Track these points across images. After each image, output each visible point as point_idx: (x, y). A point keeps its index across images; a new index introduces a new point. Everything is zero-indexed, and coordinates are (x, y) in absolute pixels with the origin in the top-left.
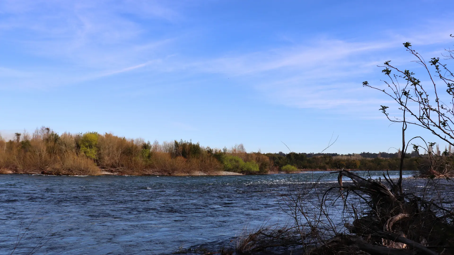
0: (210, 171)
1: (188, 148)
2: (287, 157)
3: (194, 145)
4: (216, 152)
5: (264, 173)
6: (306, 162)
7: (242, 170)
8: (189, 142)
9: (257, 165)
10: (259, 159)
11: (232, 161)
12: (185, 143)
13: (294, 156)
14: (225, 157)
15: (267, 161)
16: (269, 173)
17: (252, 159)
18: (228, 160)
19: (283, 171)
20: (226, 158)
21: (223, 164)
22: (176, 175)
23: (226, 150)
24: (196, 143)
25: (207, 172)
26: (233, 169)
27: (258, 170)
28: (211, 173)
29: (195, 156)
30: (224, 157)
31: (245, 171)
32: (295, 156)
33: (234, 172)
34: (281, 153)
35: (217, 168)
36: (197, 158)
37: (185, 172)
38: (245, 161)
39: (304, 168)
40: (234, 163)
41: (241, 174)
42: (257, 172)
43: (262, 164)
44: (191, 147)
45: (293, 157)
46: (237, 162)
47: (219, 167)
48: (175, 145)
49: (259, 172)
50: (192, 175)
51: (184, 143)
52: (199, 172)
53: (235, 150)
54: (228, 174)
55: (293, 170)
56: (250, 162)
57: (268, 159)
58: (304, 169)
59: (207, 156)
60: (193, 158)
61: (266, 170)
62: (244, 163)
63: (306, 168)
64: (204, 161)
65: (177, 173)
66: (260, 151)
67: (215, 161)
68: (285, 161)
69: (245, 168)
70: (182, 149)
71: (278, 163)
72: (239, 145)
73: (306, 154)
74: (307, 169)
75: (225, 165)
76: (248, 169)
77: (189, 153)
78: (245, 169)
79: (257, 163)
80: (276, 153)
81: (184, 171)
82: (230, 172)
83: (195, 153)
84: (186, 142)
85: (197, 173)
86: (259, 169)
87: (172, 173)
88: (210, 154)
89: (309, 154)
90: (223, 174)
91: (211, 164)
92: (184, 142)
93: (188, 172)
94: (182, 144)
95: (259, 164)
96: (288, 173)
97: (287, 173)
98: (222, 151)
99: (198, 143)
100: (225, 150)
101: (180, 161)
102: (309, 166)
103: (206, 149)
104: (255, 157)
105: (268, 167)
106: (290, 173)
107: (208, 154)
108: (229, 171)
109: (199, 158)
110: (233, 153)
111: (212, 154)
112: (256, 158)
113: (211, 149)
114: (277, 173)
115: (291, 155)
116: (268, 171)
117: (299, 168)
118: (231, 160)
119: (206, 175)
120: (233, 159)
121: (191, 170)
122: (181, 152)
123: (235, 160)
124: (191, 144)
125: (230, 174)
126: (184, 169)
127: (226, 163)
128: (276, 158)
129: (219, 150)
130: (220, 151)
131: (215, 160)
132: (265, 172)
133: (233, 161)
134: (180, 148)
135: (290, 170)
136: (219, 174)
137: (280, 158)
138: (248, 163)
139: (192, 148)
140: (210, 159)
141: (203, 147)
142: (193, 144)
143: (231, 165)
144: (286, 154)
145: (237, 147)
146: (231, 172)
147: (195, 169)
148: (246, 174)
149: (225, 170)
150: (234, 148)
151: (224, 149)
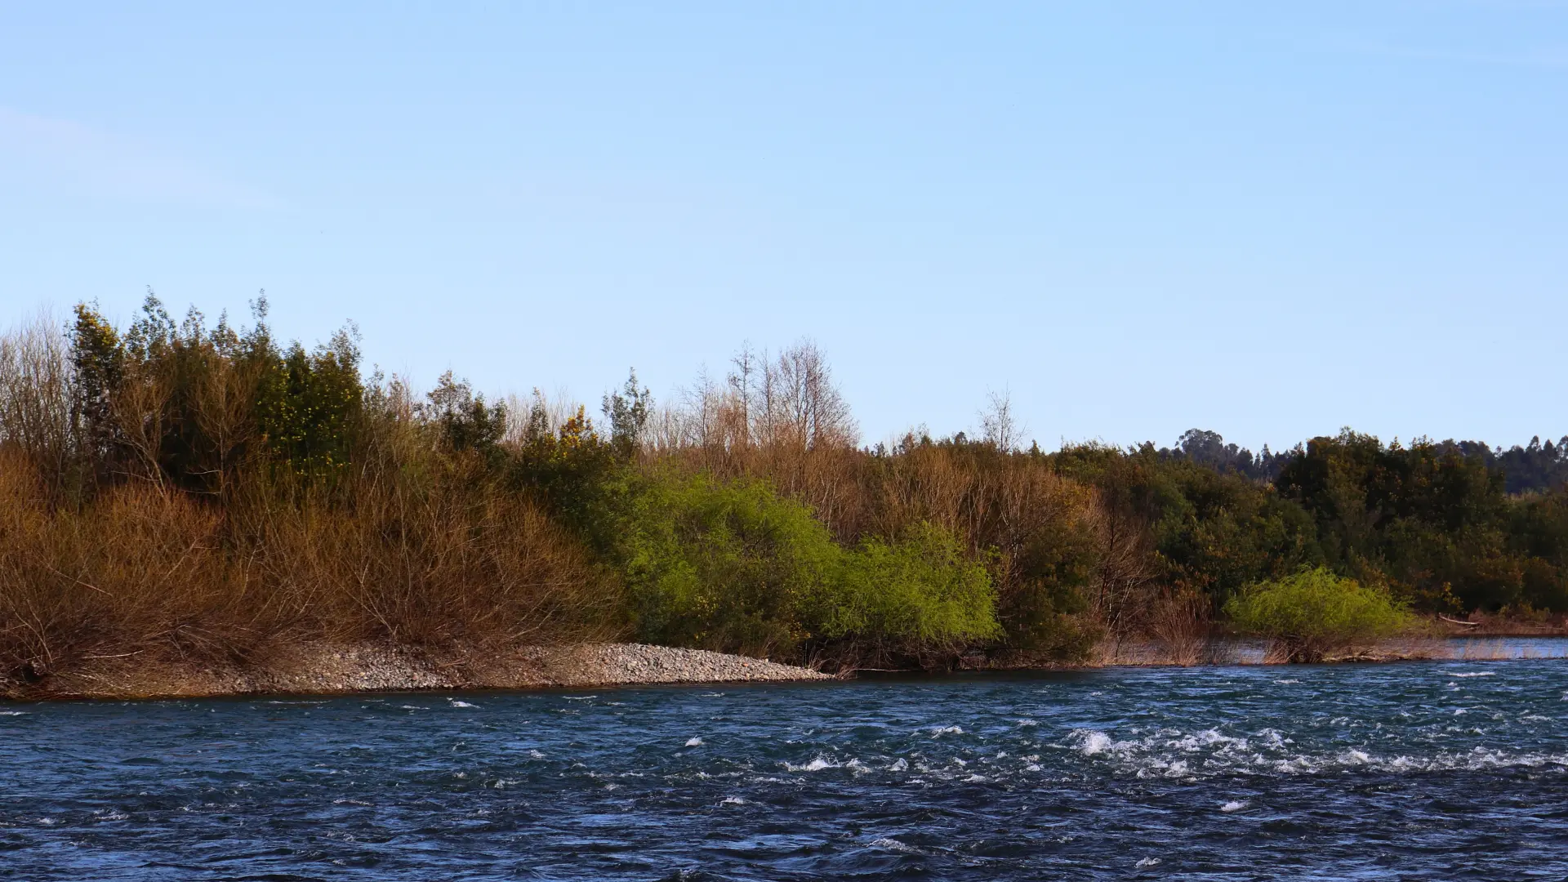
0: (477, 641)
1: (230, 395)
2: (1282, 483)
3: (298, 360)
4: (532, 430)
5: (1052, 665)
6: (1497, 536)
7: (811, 621)
8: (242, 326)
9: (980, 577)
10: (996, 506)
11: (704, 529)
12: (194, 344)
13: (1363, 470)
14: (635, 490)
15: (1082, 527)
16: (1106, 656)
17: (925, 513)
18: (667, 526)
19: (1255, 633)
20: (642, 503)
21: (618, 560)
22: (102, 683)
23: (642, 419)
24: (326, 340)
25: (446, 648)
26: (718, 619)
27: (986, 624)
28: (492, 666)
29: (305, 483)
30: (623, 487)
31: (850, 637)
32: (1368, 479)
33: (732, 648)
34: (1202, 446)
35: (547, 605)
36: (334, 505)
37: (200, 659)
38: (851, 533)
39: (1472, 610)
40: (731, 557)
41: (809, 673)
42: (973, 645)
43: (1030, 567)
44: (261, 388)
45: (1346, 493)
46: (767, 538)
47: (573, 595)
48: (79, 363)
49: (992, 649)
50: (285, 682)
51: (184, 336)
52: (353, 655)
53: (733, 418)
54: (666, 677)
55: (1358, 630)
56: (900, 540)
57: (1088, 513)
58: (1478, 617)
59: (446, 476)
60: (291, 507)
61: (1072, 622)
62: (836, 550)
63: (1494, 608)
64: (409, 538)
65: (115, 670)
66: (1006, 423)
67: (530, 534)
68: (1261, 527)
69: (846, 602)
70: (158, 403)
71: (1182, 550)
72: (774, 361)
73: (1482, 448)
74: (1508, 616)
75: (640, 571)
76: (878, 620)
77: (240, 450)
78: (851, 619)
79: (971, 552)
80: (1149, 446)
81: (190, 648)
82: (693, 652)
83: (302, 449)
84: (209, 326)
85: (328, 668)
86: (1001, 612)
87: (59, 665)
88: (469, 459)
89: (1516, 455)
90: (619, 676)
91: (490, 569)
92: (179, 324)
93: (241, 662)
94: (156, 346)
95: (997, 560)
96: (1307, 662)
97: (1294, 662)
98: (603, 428)
99: (342, 342)
100: (630, 415)
101: (148, 531)
102: (1527, 578)
103: (426, 401)
104: (951, 484)
105: (1091, 591)
106: (1329, 657)
107: (454, 458)
108: (676, 645)
109: (351, 505)
110: (712, 451)
111: (495, 457)
112: (967, 502)
113: (488, 404)
114: (1192, 660)
115: (1331, 460)
116: (1097, 636)
117: (1422, 607)
118: (696, 523)
119: (432, 681)
120: (713, 512)
121: (267, 628)
122: (157, 437)
123: (736, 521)
124: (259, 352)
125: (686, 676)
126: (195, 622)
127: (641, 559)
128: (1163, 501)
129: (565, 418)
130: (574, 425)
131: (532, 520)
132: (1060, 653)
133: (722, 533)
134: (138, 393)
135: (1331, 623)
136: (574, 678)
137: (1206, 500)
138: (878, 551)
139: (276, 396)
140: (479, 512)
141: (396, 387)
142: (282, 344)
143: (703, 572)
144: (1256, 452)
145: (754, 385)
146: (699, 655)
147: (311, 622)
148: (863, 677)
149: (633, 627)
150: (722, 388)
151: (618, 401)
